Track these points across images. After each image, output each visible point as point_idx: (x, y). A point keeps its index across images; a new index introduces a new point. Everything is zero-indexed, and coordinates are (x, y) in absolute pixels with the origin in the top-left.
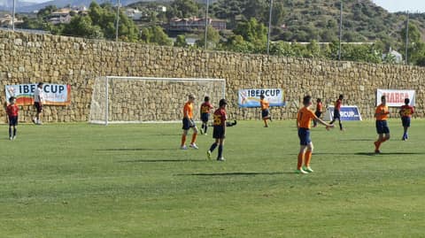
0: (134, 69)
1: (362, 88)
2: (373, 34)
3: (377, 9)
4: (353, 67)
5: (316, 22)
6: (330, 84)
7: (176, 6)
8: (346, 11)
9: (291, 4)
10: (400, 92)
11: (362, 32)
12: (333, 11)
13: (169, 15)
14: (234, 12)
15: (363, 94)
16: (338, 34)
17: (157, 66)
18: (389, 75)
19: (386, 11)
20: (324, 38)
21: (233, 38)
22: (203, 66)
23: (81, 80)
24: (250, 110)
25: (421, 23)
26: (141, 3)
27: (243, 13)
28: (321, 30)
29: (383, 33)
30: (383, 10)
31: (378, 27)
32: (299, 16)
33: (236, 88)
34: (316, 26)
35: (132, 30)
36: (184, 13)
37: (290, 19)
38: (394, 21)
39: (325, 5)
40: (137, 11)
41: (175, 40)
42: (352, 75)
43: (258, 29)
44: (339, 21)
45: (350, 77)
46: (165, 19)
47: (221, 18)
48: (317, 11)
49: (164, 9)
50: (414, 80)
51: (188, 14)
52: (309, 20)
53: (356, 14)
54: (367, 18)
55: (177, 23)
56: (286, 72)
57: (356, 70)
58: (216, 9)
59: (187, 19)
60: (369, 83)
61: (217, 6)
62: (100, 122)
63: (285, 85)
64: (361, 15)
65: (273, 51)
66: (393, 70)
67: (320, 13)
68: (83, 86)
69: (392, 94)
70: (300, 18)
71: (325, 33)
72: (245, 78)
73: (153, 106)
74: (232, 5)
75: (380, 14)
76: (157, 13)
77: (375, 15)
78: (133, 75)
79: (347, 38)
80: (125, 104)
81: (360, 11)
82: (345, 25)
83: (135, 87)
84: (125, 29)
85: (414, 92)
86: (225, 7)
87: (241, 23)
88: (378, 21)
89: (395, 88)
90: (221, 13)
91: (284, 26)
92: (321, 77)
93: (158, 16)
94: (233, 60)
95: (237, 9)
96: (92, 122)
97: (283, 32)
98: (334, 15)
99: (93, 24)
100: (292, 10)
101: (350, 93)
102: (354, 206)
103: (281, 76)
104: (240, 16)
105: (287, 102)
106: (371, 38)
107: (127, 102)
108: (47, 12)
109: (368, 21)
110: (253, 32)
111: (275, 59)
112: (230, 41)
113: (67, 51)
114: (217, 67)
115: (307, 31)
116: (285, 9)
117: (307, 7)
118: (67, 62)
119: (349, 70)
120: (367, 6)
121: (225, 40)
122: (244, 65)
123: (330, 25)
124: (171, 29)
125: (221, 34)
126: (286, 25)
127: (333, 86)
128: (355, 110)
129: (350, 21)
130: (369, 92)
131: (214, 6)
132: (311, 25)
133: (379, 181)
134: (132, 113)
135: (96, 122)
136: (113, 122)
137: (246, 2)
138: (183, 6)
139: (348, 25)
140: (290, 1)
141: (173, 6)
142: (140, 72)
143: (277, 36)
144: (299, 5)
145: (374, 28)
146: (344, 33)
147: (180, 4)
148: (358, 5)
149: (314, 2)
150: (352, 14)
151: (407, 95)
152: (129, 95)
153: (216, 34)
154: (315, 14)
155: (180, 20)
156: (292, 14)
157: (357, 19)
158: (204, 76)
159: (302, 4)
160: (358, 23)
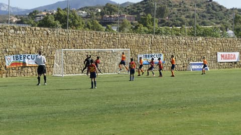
0: (78, 45)
1: (209, 52)
2: (219, 21)
3: (220, 7)
4: (203, 40)
5: (185, 15)
6: (190, 50)
7: (106, 9)
8: (202, 9)
9: (171, 6)
10: (230, 53)
11: (212, 20)
12: (195, 9)
13: (102, 14)
14: (139, 11)
15: (209, 55)
16: (198, 21)
17: (91, 43)
18: (224, 44)
19: (225, 8)
20: (190, 24)
21: (138, 26)
22: (117, 42)
23: (48, 52)
24: (145, 66)
26: (86, 7)
27: (144, 11)
28: (189, 20)
29: (224, 20)
30: (223, 7)
31: (221, 17)
32: (176, 12)
33: (136, 53)
34: (186, 17)
35: (81, 23)
36: (111, 12)
37: (171, 14)
38: (230, 13)
39: (191, 6)
40: (84, 12)
41: (105, 28)
42: (203, 44)
43: (152, 20)
44: (199, 14)
45: (201, 46)
46: (100, 16)
47: (131, 14)
48: (186, 9)
49: (100, 11)
50: (238, 46)
51: (113, 13)
52: (182, 14)
53: (208, 10)
54: (214, 12)
55: (107, 18)
56: (165, 44)
58: (128, 10)
59: (112, 16)
60: (212, 48)
62: (59, 75)
63: (164, 51)
64: (211, 11)
65: (158, 33)
66: (226, 41)
67: (187, 10)
68: (49, 55)
69: (226, 55)
71: (191, 21)
72: (141, 48)
74: (138, 7)
75: (222, 10)
76: (95, 13)
77: (219, 10)
78: (77, 48)
79: (204, 24)
80: (73, 65)
81: (211, 8)
82: (202, 16)
83: (79, 55)
85: (238, 53)
86: (134, 8)
87: (142, 17)
88: (221, 14)
89: (228, 51)
90: (132, 12)
91: (167, 18)
92: (185, 46)
93: (96, 15)
94: (134, 38)
95: (141, 9)
96: (55, 75)
97: (167, 21)
98: (196, 11)
99: (55, 20)
100: (172, 9)
101: (202, 55)
102: (193, 119)
103: (162, 46)
104: (142, 13)
105: (166, 61)
106: (218, 23)
107: (74, 63)
108: (34, 14)
109: (215, 14)
110: (149, 22)
111: (158, 37)
112: (136, 27)
113: (40, 35)
114: (125, 42)
115: (180, 20)
116: (168, 8)
117: (180, 7)
118: (40, 42)
119: (200, 42)
120: (215, 5)
121: (134, 27)
122: (140, 41)
123: (193, 17)
124: (103, 22)
125: (132, 24)
126: (169, 18)
127: (192, 51)
129: (205, 14)
130: (213, 54)
131: (128, 8)
132: (183, 17)
133: (210, 104)
134: (77, 69)
135: (57, 75)
136: (67, 75)
137: (145, 5)
138: (110, 8)
139: (204, 16)
140: (170, 4)
141: (104, 9)
142: (81, 47)
143: (164, 24)
144: (175, 6)
145: (219, 17)
146: (202, 21)
147: (108, 8)
148: (209, 5)
149: (185, 4)
150: (206, 10)
151: (234, 55)
152: (75, 60)
153: (129, 23)
154: (185, 11)
155: (108, 16)
156: (172, 11)
157: (209, 13)
158: (118, 48)
159: (177, 5)
160: (210, 15)
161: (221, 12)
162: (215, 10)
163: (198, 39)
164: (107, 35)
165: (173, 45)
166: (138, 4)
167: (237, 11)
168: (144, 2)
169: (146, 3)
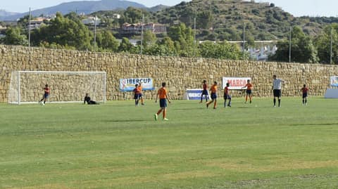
0: (42, 66)
1: (212, 77)
2: (282, 34)
3: (285, 14)
4: (204, 62)
5: (237, 25)
7: (127, 14)
8: (260, 16)
9: (218, 12)
10: (239, 79)
11: (273, 32)
12: (250, 16)
13: (121, 21)
14: (172, 18)
15: (212, 81)
16: (253, 34)
17: (59, 64)
18: (231, 68)
19: (292, 16)
20: (243, 37)
22: (93, 63)
23: (3, 74)
24: (129, 93)
25: (319, 25)
26: (101, 11)
27: (179, 19)
28: (241, 31)
29: (289, 33)
30: (289, 15)
31: (285, 28)
32: (224, 20)
33: (118, 77)
34: (237, 28)
36: (134, 20)
37: (217, 23)
38: (298, 24)
39: (244, 12)
40: (96, 19)
41: (120, 41)
42: (204, 67)
43: (187, 31)
44: (255, 24)
45: (202, 69)
46: (118, 24)
47: (162, 23)
49: (119, 17)
50: (250, 71)
51: (137, 20)
52: (231, 24)
53: (269, 18)
54: (277, 21)
55: (127, 27)
56: (155, 66)
57: (206, 64)
58: (159, 16)
59: (135, 25)
60: (216, 73)
61: (159, 13)
64: (273, 19)
66: (234, 64)
67: (240, 18)
68: (4, 78)
69: (234, 81)
70: (224, 22)
72: (125, 70)
73: (57, 91)
74: (171, 13)
75: (286, 19)
76: (112, 20)
77: (284, 19)
78: (41, 70)
79: (261, 37)
80: (36, 91)
81: (272, 16)
82: (260, 27)
84: (82, 34)
86: (166, 15)
88: (286, 24)
89: (236, 77)
90: (163, 19)
91: (211, 29)
92: (181, 69)
93: (113, 22)
95: (175, 16)
96: (11, 103)
97: (211, 33)
98: (251, 19)
100: (218, 16)
103: (151, 69)
104: (178, 21)
105: (156, 87)
106: (281, 37)
109: (278, 24)
110: (182, 34)
114: (104, 63)
115: (230, 32)
116: (213, 15)
117: (230, 13)
119: (201, 64)
120: (277, 11)
122: (123, 62)
123: (247, 27)
124: (123, 32)
126: (214, 28)
127: (190, 75)
129: (264, 24)
130: (217, 79)
131: (158, 14)
132: (234, 28)
136: (27, 103)
137: (182, 10)
138: (132, 14)
139: (262, 27)
140: (216, 9)
141: (125, 14)
142: (47, 68)
143: (206, 37)
144: (224, 12)
145: (282, 29)
146: (259, 33)
147: (130, 13)
148: (270, 12)
149: (236, 9)
150: (265, 18)
151: (245, 81)
153: (153, 36)
154: (236, 19)
155: (129, 25)
156: (218, 19)
157: (269, 22)
158: (94, 70)
159: (226, 11)
160: (270, 25)
161: (286, 21)
162: (279, 19)
163: (198, 61)
164: (80, 55)
165: (166, 67)
166: (172, 8)
167: (308, 21)
168: (181, 6)
169: (183, 8)
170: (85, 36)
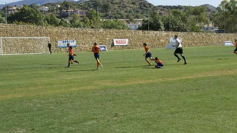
0: (14, 34)
1: (107, 39)
2: (148, 15)
5: (124, 11)
6: (94, 38)
9: (113, 3)
10: (122, 40)
11: (143, 14)
12: (131, 6)
13: (60, 9)
14: (88, 7)
16: (133, 15)
17: (24, 33)
18: (118, 34)
19: (153, 5)
21: (85, 19)
22: (43, 32)
24: (63, 48)
25: (168, 10)
26: (49, 3)
28: (126, 14)
32: (117, 8)
33: (57, 40)
36: (67, 8)
37: (113, 9)
38: (157, 9)
39: (128, 3)
40: (47, 7)
43: (97, 14)
44: (134, 10)
45: (102, 35)
47: (84, 10)
49: (59, 6)
50: (128, 35)
51: (69, 8)
52: (121, 10)
55: (64, 12)
56: (77, 34)
57: (105, 32)
59: (68, 11)
60: (110, 37)
63: (76, 39)
67: (125, 7)
69: (119, 41)
71: (128, 15)
72: (60, 36)
73: (23, 48)
74: (88, 4)
76: (56, 8)
78: (14, 37)
80: (11, 48)
81: (142, 5)
83: (15, 41)
85: (128, 40)
86: (85, 5)
90: (84, 8)
93: (56, 10)
95: (90, 6)
97: (110, 15)
100: (114, 6)
104: (92, 9)
105: (78, 45)
106: (147, 17)
107: (12, 47)
109: (146, 10)
110: (94, 16)
114: (48, 32)
115: (120, 14)
116: (111, 5)
117: (120, 4)
120: (145, 3)
122: (59, 31)
123: (130, 12)
124: (61, 15)
126: (112, 12)
127: (96, 38)
128: (105, 47)
129: (138, 10)
130: (110, 40)
131: (81, 5)
134: (14, 51)
137: (94, 3)
141: (62, 5)
142: (17, 35)
143: (108, 17)
146: (136, 15)
147: (65, 4)
149: (123, 2)
150: (139, 7)
151: (125, 41)
152: (13, 44)
153: (79, 17)
154: (123, 7)
157: (141, 9)
158: (43, 36)
159: (118, 3)
161: (150, 8)
162: (146, 7)
163: (100, 31)
164: (35, 28)
165: (83, 34)
167: (162, 8)
170: (40, 18)
